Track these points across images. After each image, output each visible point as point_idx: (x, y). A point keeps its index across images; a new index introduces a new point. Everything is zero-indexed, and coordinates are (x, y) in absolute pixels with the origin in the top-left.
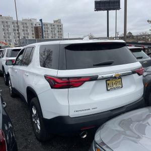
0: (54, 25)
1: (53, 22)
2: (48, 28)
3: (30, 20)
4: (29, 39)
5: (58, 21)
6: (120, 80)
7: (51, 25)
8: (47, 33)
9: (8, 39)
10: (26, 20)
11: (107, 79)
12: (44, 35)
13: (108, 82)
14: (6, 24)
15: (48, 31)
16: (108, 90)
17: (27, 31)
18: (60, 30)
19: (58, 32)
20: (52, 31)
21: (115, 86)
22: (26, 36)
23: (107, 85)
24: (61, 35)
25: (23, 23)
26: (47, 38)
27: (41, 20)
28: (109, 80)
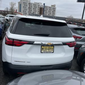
0: (51, 8)
1: (51, 6)
2: (47, 9)
3: (38, 3)
4: (36, 14)
5: (54, 6)
6: (53, 47)
7: (49, 8)
8: (46, 12)
9: (25, 12)
10: (36, 3)
11: (42, 45)
12: (44, 13)
13: (43, 47)
14: (25, 4)
15: (47, 11)
16: (41, 52)
17: (36, 9)
18: (54, 11)
19: (53, 12)
20: (49, 11)
21: (47, 51)
22: (35, 12)
23: (42, 49)
24: (54, 14)
25: (34, 5)
26: (46, 15)
27: (44, 4)
28: (44, 46)
